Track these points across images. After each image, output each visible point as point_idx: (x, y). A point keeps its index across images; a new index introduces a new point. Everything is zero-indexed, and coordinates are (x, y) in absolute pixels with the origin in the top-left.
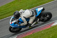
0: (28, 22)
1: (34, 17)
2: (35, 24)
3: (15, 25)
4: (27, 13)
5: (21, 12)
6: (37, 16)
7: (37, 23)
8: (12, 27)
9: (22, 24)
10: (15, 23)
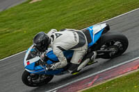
0: (69, 60)
1: (85, 48)
2: (87, 65)
3: (38, 67)
4: (67, 37)
5: (52, 36)
6: (91, 44)
7: (91, 62)
8: (29, 73)
9: (54, 66)
10: (37, 64)
